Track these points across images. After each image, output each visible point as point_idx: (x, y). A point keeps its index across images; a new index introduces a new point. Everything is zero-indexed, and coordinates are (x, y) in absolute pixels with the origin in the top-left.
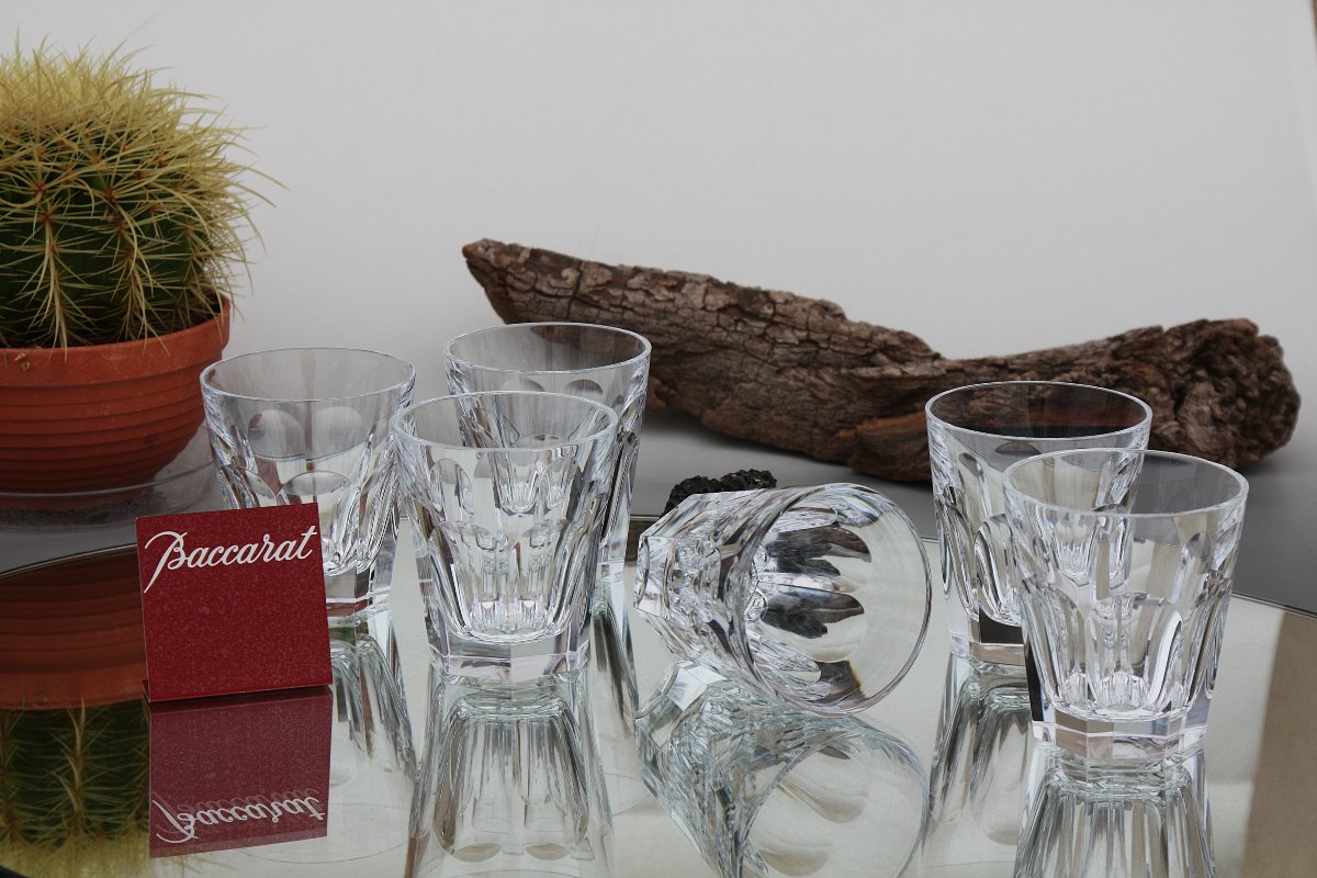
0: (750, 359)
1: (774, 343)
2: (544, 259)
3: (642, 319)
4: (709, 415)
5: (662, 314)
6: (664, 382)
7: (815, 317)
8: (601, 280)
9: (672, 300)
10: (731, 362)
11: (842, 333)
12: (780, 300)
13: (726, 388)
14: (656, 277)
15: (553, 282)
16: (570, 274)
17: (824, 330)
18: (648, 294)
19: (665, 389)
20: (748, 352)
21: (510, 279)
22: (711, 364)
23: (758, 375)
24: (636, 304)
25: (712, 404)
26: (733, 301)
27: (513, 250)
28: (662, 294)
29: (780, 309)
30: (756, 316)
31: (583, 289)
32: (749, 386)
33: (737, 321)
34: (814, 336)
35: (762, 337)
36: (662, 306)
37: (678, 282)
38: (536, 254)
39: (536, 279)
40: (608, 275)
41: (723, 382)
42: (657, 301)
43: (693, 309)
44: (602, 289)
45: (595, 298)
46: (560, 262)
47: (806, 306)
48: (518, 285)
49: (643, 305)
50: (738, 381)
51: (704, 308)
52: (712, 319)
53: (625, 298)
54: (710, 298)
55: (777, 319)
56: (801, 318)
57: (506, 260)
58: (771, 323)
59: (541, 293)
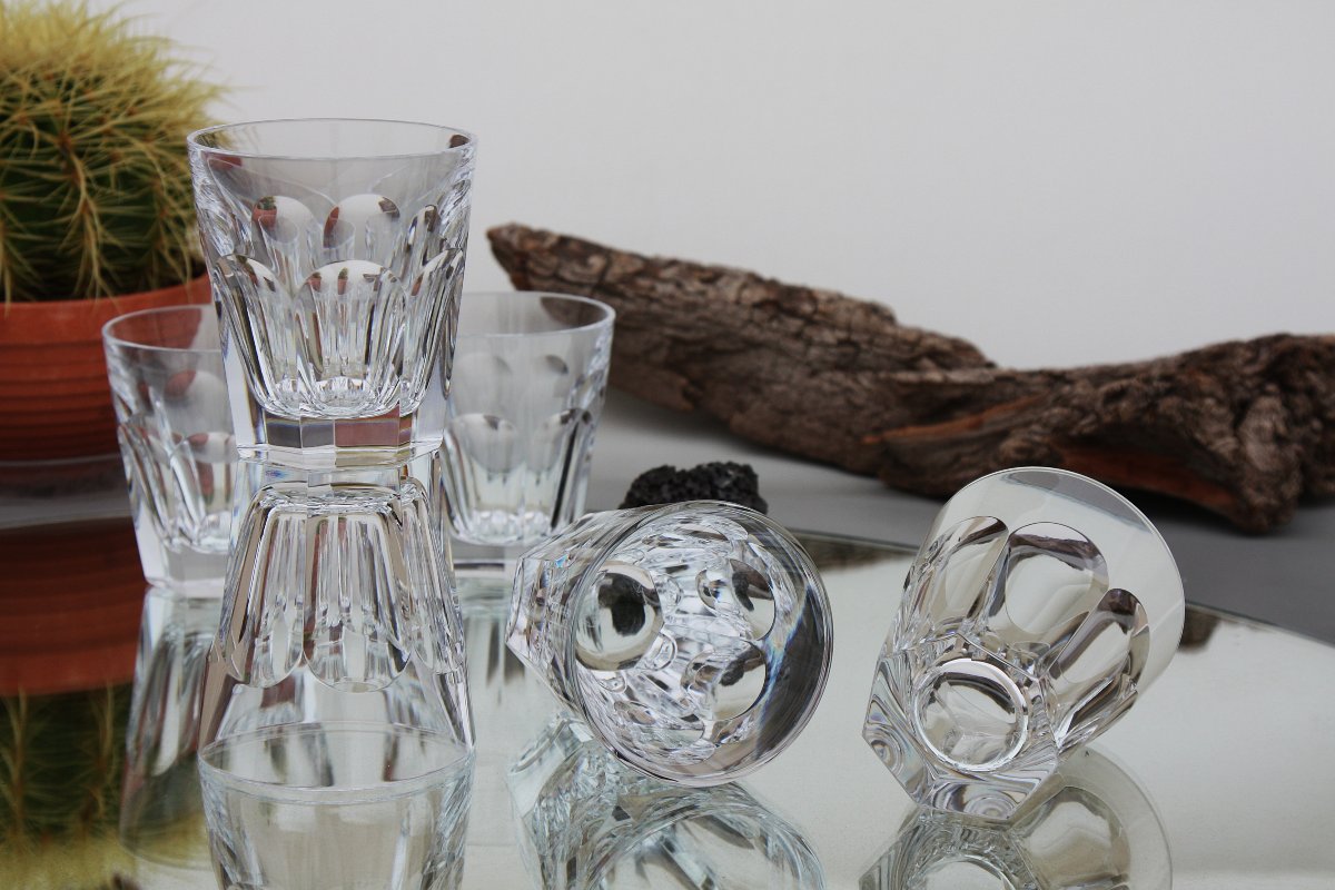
0: (782, 360)
1: (809, 343)
2: (573, 246)
3: (668, 312)
4: (738, 419)
5: (691, 307)
6: (693, 382)
7: (858, 317)
8: (630, 269)
9: (703, 293)
10: (763, 362)
11: (887, 335)
12: (823, 297)
13: (757, 390)
14: (692, 269)
15: (578, 269)
16: (596, 262)
17: (866, 331)
18: (679, 285)
19: (692, 389)
20: (781, 352)
21: (531, 265)
22: (740, 364)
23: (790, 377)
24: (664, 295)
25: (741, 407)
26: (772, 296)
27: (541, 235)
28: (694, 286)
29: (821, 307)
30: (793, 313)
31: (610, 278)
32: (778, 388)
33: (772, 319)
34: (855, 337)
35: (798, 336)
36: (691, 299)
37: (713, 276)
38: (564, 241)
39: (559, 266)
40: (639, 265)
41: (752, 383)
42: (687, 293)
43: (726, 303)
44: (630, 279)
45: (621, 287)
46: (587, 249)
47: (851, 306)
48: (540, 271)
49: (671, 297)
50: (769, 382)
51: (738, 302)
52: (745, 314)
53: (653, 289)
54: (746, 294)
55: (817, 317)
56: (842, 317)
57: (530, 245)
58: (809, 320)
59: (562, 280)
